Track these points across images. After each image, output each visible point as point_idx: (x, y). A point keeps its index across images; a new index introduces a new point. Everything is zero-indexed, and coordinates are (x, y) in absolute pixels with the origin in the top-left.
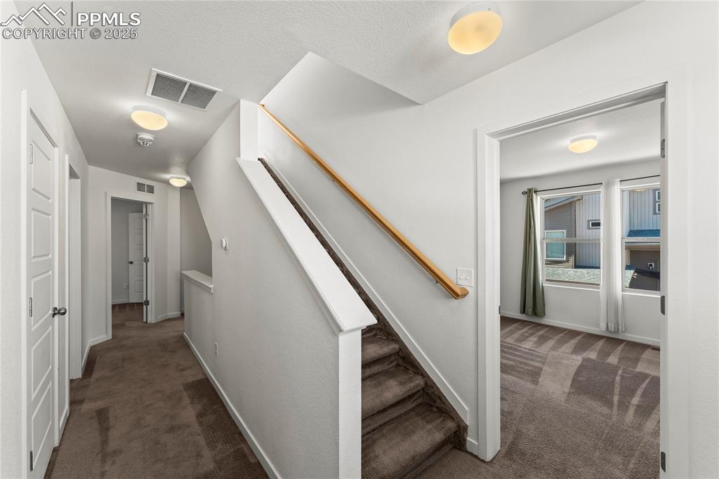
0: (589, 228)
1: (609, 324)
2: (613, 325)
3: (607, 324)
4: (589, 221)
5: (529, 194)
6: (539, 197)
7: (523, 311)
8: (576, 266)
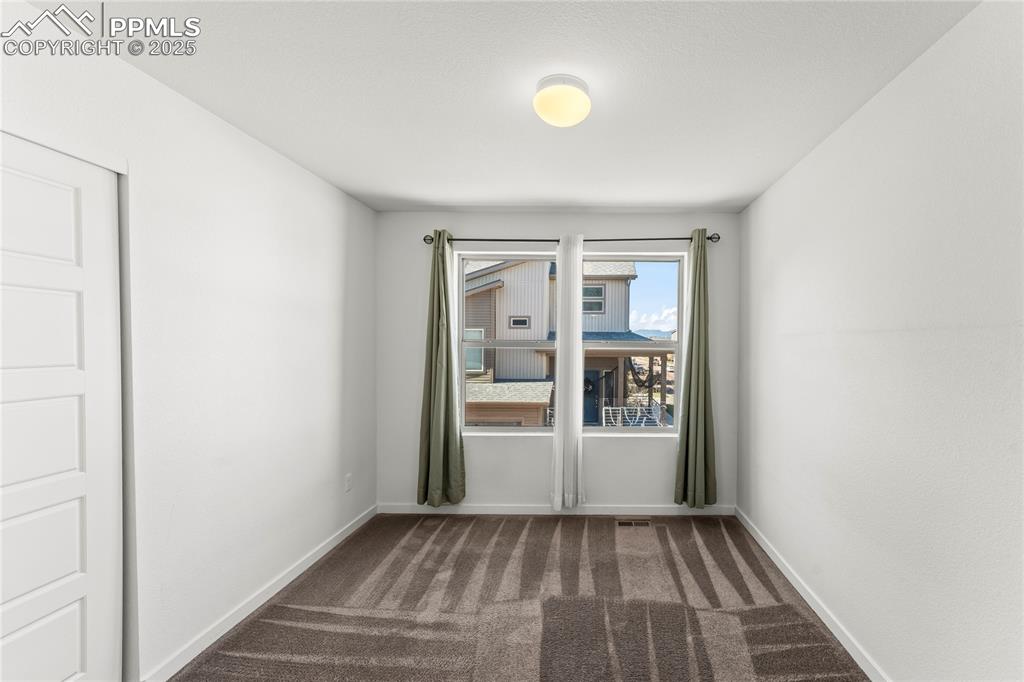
0: (510, 328)
1: (566, 495)
2: (571, 496)
3: (563, 495)
4: (510, 317)
5: (439, 242)
6: (456, 253)
7: (424, 496)
8: (496, 380)
